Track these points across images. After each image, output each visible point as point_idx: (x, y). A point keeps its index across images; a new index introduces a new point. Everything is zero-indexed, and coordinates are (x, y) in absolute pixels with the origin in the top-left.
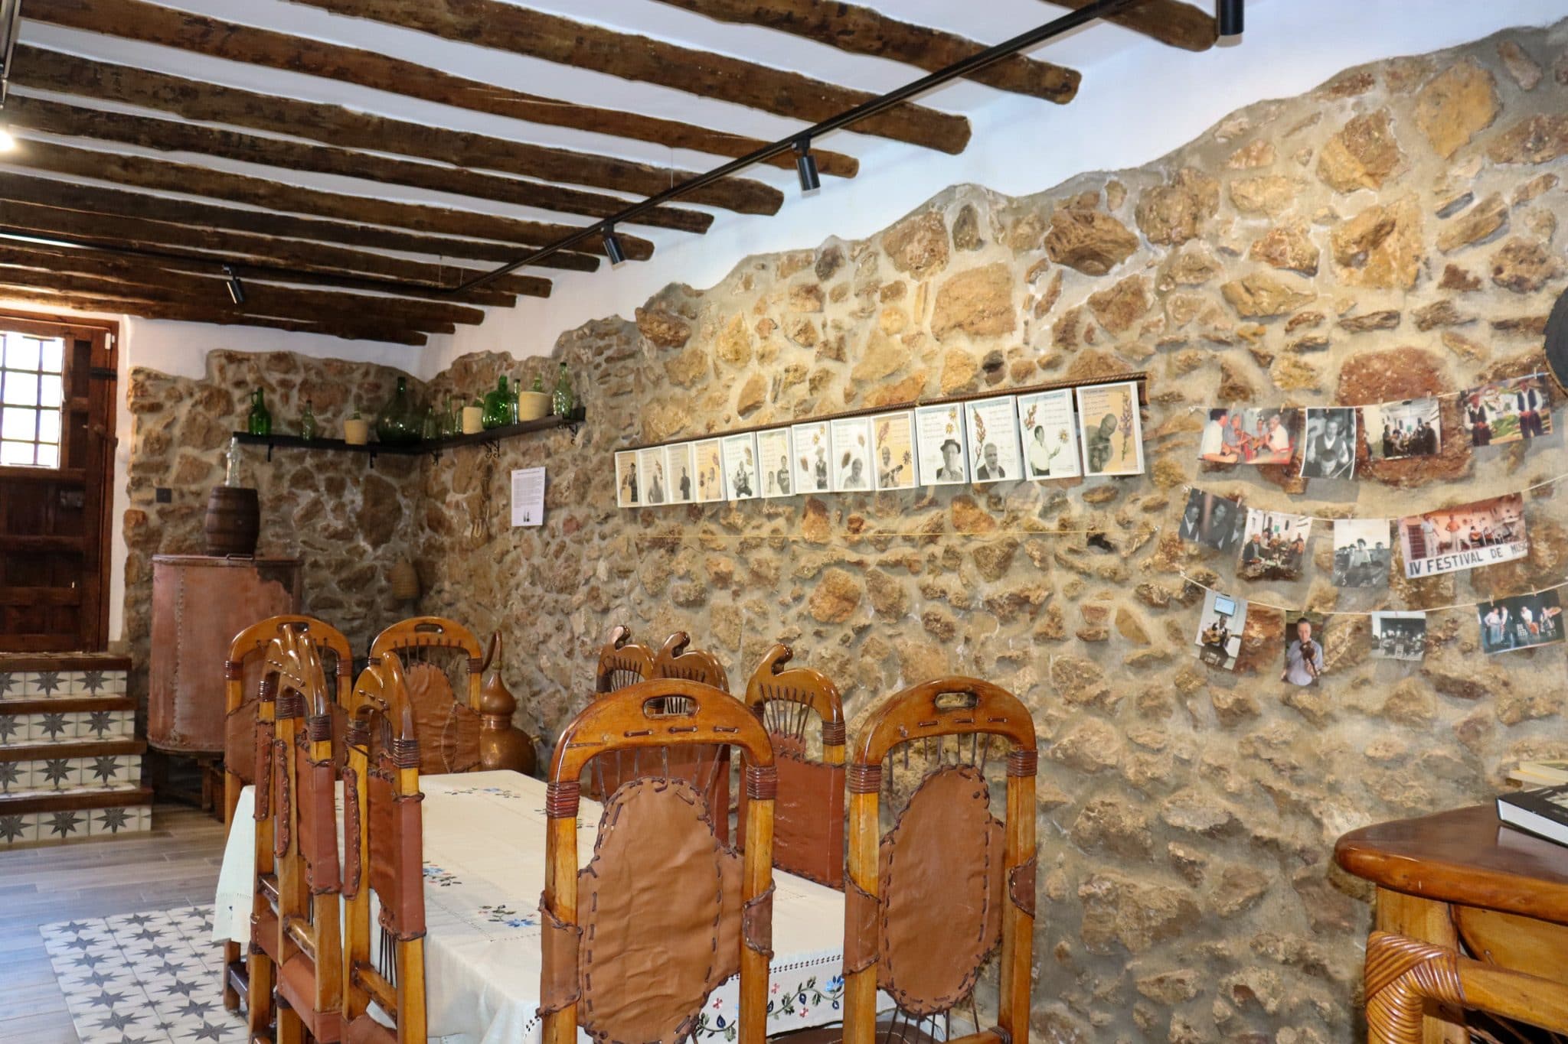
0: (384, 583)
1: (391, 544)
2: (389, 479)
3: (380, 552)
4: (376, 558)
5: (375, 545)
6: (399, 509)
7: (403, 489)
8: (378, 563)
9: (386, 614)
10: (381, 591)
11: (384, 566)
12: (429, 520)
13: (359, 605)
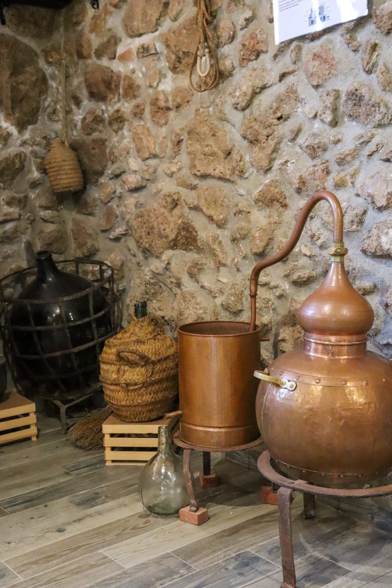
0: (36, 174)
1: (38, 125)
2: (27, 41)
3: (27, 135)
4: (24, 143)
5: (21, 126)
6: (44, 80)
7: (47, 53)
8: (27, 150)
9: (43, 213)
10: (34, 185)
11: (33, 153)
12: (89, 86)
13: (9, 203)
